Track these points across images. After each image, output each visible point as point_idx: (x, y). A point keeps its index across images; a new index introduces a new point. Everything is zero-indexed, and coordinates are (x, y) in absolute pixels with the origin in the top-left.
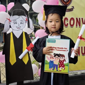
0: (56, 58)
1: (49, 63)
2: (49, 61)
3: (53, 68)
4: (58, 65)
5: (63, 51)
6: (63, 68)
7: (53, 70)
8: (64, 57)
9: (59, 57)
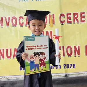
0: (36, 57)
4: (39, 64)
5: (43, 48)
8: (45, 55)
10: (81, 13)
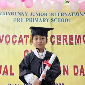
10: (69, 35)
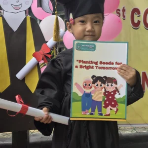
1: (81, 99)
2: (80, 94)
3: (90, 111)
6: (115, 109)
7: (91, 114)
9: (105, 84)
